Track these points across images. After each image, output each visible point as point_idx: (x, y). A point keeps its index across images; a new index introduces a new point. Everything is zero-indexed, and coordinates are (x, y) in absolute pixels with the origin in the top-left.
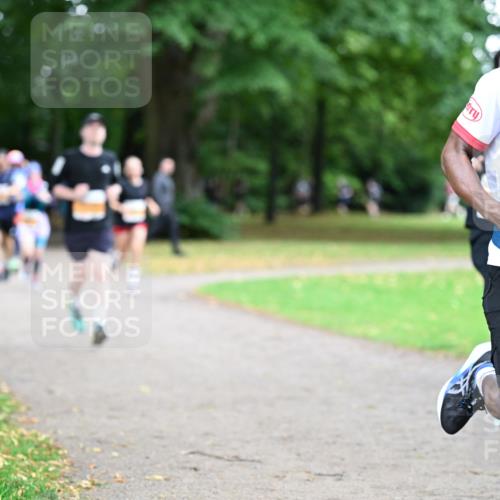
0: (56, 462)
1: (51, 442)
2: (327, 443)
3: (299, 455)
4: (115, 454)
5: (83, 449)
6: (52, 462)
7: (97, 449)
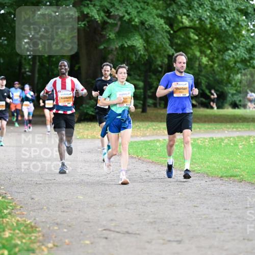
0: (35, 235)
1: (33, 224)
2: (173, 225)
3: (159, 231)
4: (65, 230)
5: (49, 228)
6: (33, 234)
7: (56, 228)
